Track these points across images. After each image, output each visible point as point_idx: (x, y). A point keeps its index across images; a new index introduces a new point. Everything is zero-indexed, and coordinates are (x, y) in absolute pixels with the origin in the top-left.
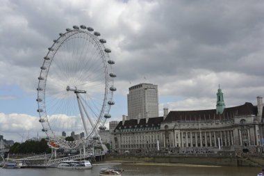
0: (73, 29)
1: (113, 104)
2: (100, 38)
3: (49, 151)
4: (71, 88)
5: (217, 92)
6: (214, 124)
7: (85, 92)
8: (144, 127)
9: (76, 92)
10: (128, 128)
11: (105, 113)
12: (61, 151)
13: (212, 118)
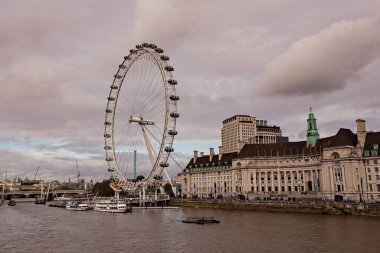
0: (136, 49)
2: (162, 54)
3: (112, 193)
4: (134, 118)
5: (308, 117)
6: (303, 161)
7: (153, 124)
8: (216, 165)
9: (140, 123)
10: (199, 166)
12: (123, 194)
13: (300, 152)
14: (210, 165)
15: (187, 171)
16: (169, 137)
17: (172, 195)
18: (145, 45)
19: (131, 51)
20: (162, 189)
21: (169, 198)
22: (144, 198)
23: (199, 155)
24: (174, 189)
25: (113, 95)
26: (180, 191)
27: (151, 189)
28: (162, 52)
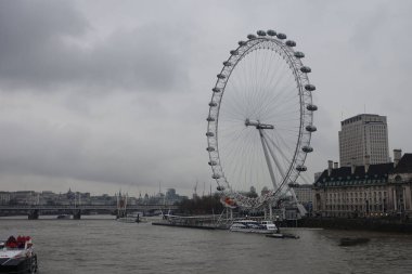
0: (257, 36)
4: (251, 121)
7: (272, 128)
8: (362, 178)
9: (259, 127)
10: (336, 180)
18: (271, 33)
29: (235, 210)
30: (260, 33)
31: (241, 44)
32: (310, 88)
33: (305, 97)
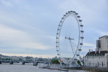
0: (68, 13)
1: (82, 44)
2: (78, 15)
4: (67, 37)
7: (73, 39)
8: (98, 55)
9: (69, 39)
10: (91, 55)
11: (79, 48)
12: (63, 64)
14: (96, 55)
15: (87, 57)
16: (80, 45)
17: (81, 65)
18: (72, 11)
19: (66, 13)
20: (77, 63)
21: (80, 66)
22: (71, 66)
23: (91, 51)
24: (82, 63)
25: (59, 28)
26: (84, 64)
27: (73, 63)
28: (78, 14)
29: (62, 64)
30: (69, 12)
31: (64, 16)
32: (82, 26)
33: (80, 29)
